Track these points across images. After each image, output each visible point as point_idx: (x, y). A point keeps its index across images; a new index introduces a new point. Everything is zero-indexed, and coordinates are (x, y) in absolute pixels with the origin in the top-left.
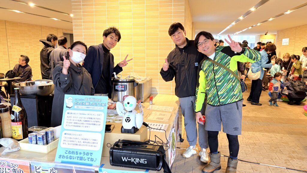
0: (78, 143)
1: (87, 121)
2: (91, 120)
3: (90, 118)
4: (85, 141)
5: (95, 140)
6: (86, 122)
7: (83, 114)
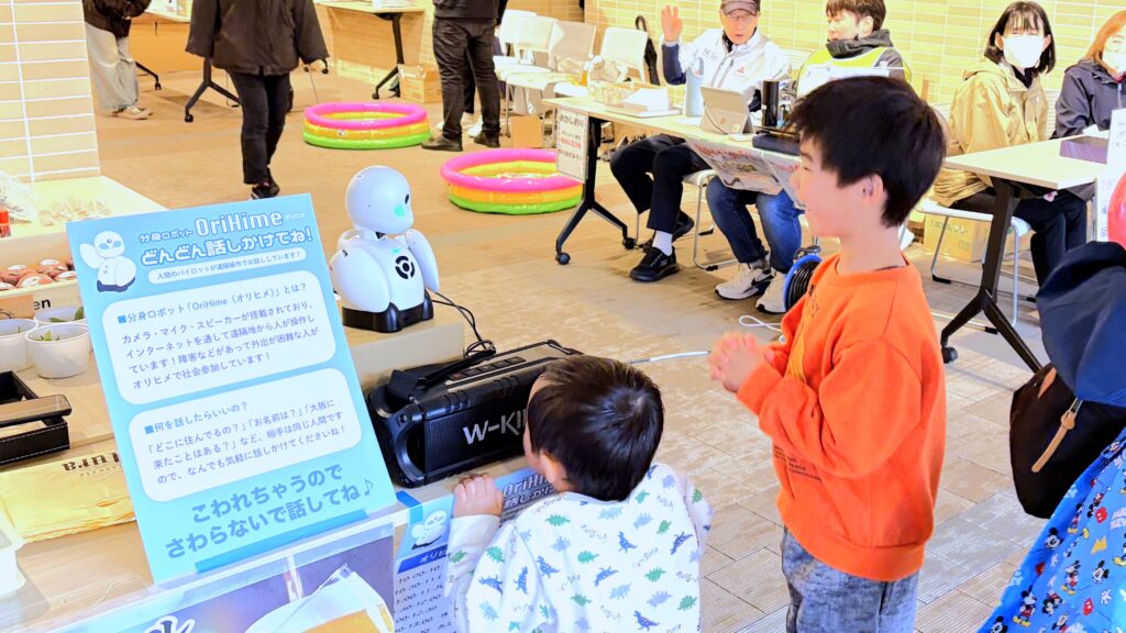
0: (241, 449)
1: (244, 332)
2: (261, 321)
3: (254, 315)
4: (274, 426)
5: (322, 406)
6: (242, 339)
7: (212, 304)
